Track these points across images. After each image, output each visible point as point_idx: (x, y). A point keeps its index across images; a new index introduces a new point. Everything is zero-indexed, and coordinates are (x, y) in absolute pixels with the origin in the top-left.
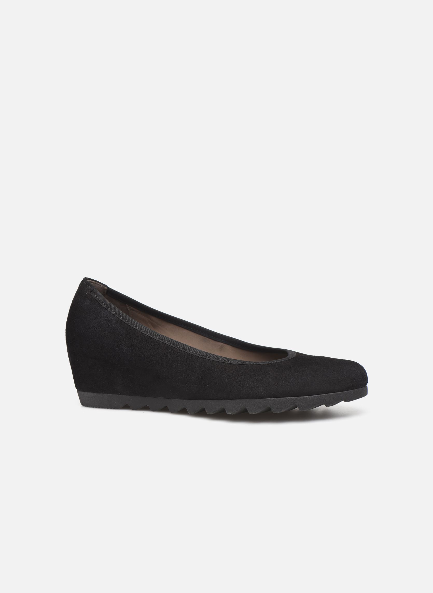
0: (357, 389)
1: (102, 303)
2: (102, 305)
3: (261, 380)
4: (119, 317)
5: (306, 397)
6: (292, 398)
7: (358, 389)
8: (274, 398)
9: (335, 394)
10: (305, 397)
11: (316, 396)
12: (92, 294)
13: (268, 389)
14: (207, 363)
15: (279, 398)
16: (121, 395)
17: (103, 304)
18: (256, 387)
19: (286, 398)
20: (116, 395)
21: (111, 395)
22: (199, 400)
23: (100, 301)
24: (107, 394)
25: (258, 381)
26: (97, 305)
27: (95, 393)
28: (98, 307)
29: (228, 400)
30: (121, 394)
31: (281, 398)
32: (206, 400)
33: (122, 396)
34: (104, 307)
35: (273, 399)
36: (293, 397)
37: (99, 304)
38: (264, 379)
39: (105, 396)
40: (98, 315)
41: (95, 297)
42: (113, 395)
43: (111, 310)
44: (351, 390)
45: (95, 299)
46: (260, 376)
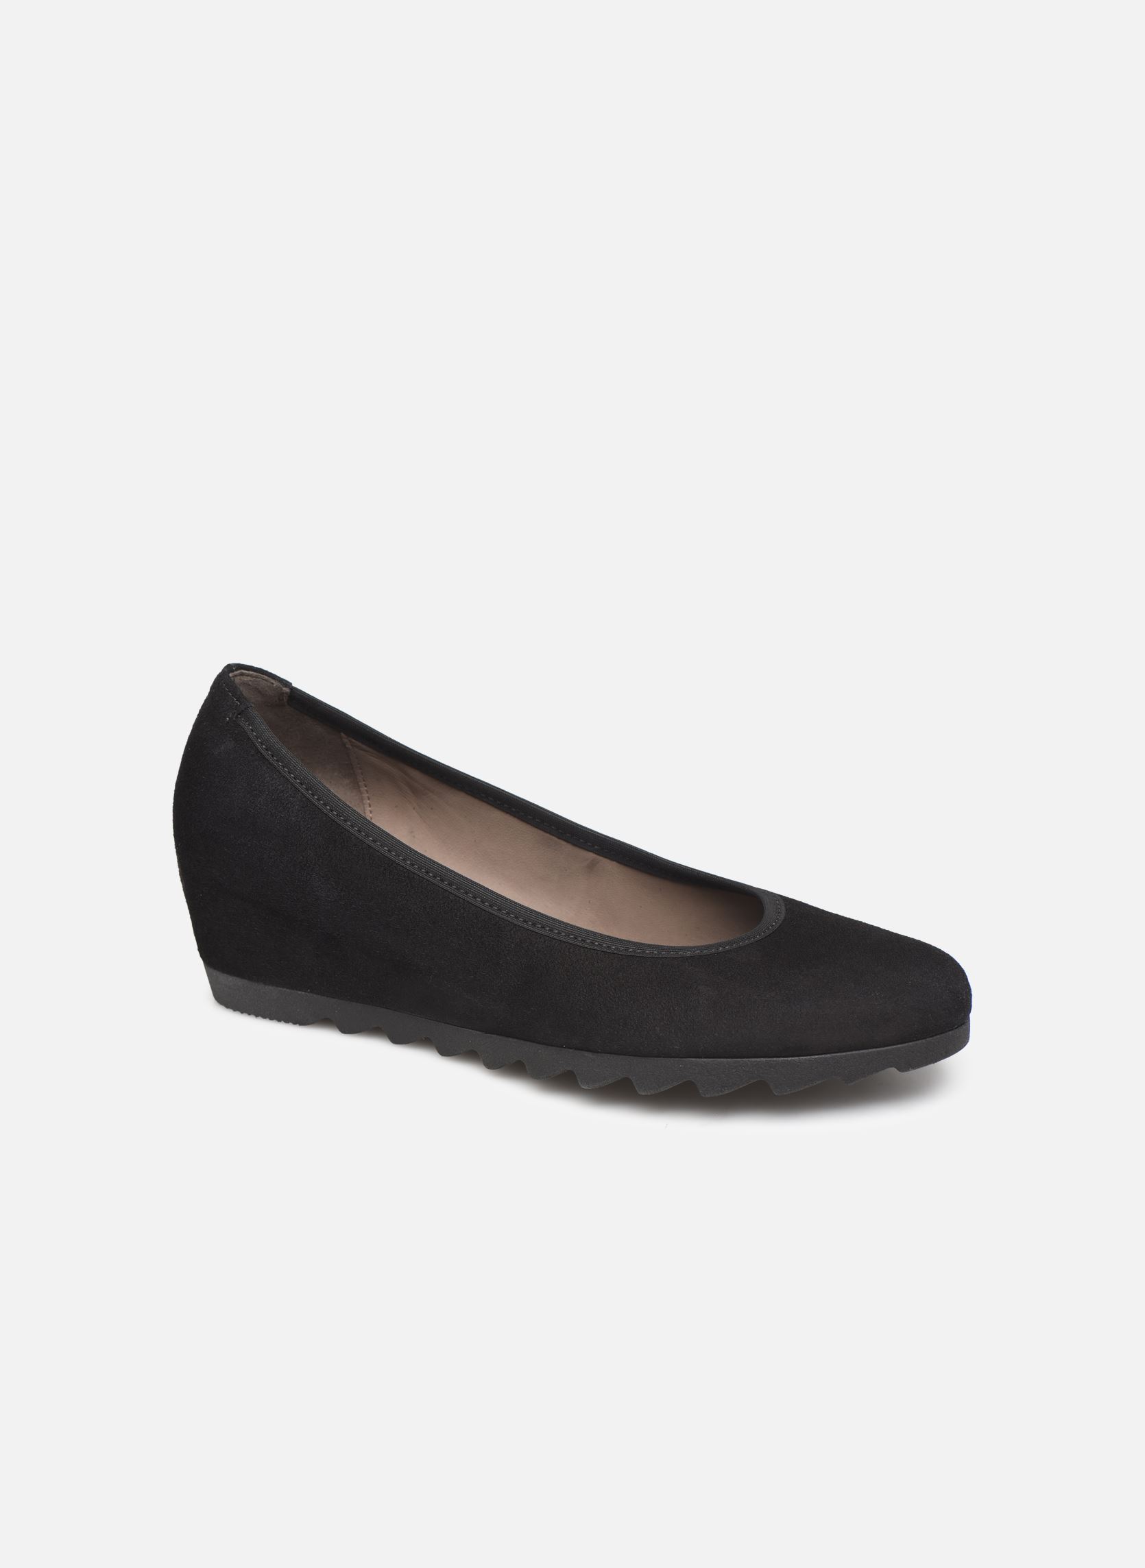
0: (936, 1035)
1: (267, 750)
2: (266, 756)
3: (673, 1009)
4: (308, 794)
5: (794, 1060)
6: (756, 1061)
7: (938, 1036)
8: (705, 1060)
9: (874, 1052)
10: (790, 1059)
11: (820, 1056)
12: (242, 723)
13: (691, 1035)
14: (536, 945)
15: (719, 1060)
16: (311, 994)
17: (268, 755)
18: (658, 1029)
19: (739, 1061)
20: (300, 992)
21: (288, 990)
22: (510, 1039)
23: (262, 744)
24: (277, 986)
25: (665, 1011)
26: (253, 755)
27: (246, 981)
28: (257, 763)
29: (586, 1054)
30: (311, 992)
31: (725, 1060)
32: (528, 1043)
33: (315, 996)
34: (270, 763)
35: (704, 1062)
36: (758, 1060)
37: (258, 752)
38: (683, 1006)
39: (272, 992)
40: (254, 785)
41: (249, 732)
42: (293, 991)
43: (289, 773)
44: (920, 1041)
45: (249, 739)
46: (673, 996)
